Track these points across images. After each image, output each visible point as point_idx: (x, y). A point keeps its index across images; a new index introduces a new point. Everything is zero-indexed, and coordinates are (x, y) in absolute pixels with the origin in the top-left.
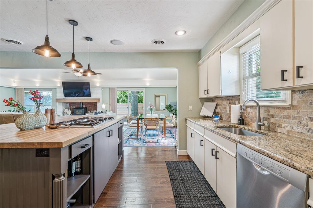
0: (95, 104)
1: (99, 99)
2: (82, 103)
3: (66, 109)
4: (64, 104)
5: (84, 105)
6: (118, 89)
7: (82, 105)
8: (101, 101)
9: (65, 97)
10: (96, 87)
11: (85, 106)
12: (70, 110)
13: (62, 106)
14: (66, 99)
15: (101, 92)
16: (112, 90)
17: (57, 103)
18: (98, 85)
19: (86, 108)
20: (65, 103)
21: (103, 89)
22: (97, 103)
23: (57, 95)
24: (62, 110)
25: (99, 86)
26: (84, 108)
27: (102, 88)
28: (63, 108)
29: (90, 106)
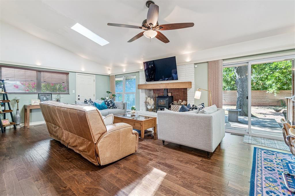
0: (184, 92)
1: (190, 83)
2: (167, 89)
3: (149, 97)
4: (147, 92)
5: (170, 92)
6: (225, 62)
7: (167, 92)
8: (193, 86)
9: (147, 82)
10: (185, 64)
11: (170, 95)
12: (152, 99)
13: (144, 93)
14: (148, 84)
15: (194, 70)
16: (212, 65)
17: (140, 90)
18: (188, 60)
19: (172, 97)
20: (148, 89)
21: (196, 66)
22: (186, 89)
23: (140, 80)
24: (144, 98)
25: (190, 62)
26: (169, 97)
27: (195, 64)
28: (146, 96)
29: (178, 93)
